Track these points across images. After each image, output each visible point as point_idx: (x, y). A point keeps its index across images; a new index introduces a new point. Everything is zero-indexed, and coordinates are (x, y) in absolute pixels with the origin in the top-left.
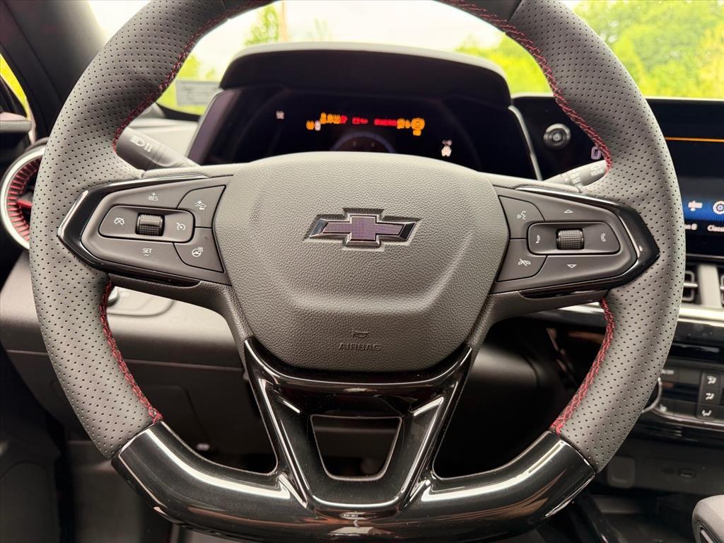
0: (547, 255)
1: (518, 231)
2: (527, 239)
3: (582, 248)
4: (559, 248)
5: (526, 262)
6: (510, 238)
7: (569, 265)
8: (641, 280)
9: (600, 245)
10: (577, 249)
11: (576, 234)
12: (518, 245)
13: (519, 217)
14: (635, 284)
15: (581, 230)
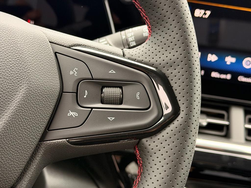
0: (92, 108)
1: (69, 86)
2: (77, 93)
3: (121, 103)
4: (102, 102)
5: (75, 113)
6: (62, 91)
7: (109, 118)
8: (164, 133)
9: (135, 102)
10: (117, 104)
11: (116, 91)
12: (68, 98)
13: (71, 73)
14: (160, 136)
15: (121, 88)
